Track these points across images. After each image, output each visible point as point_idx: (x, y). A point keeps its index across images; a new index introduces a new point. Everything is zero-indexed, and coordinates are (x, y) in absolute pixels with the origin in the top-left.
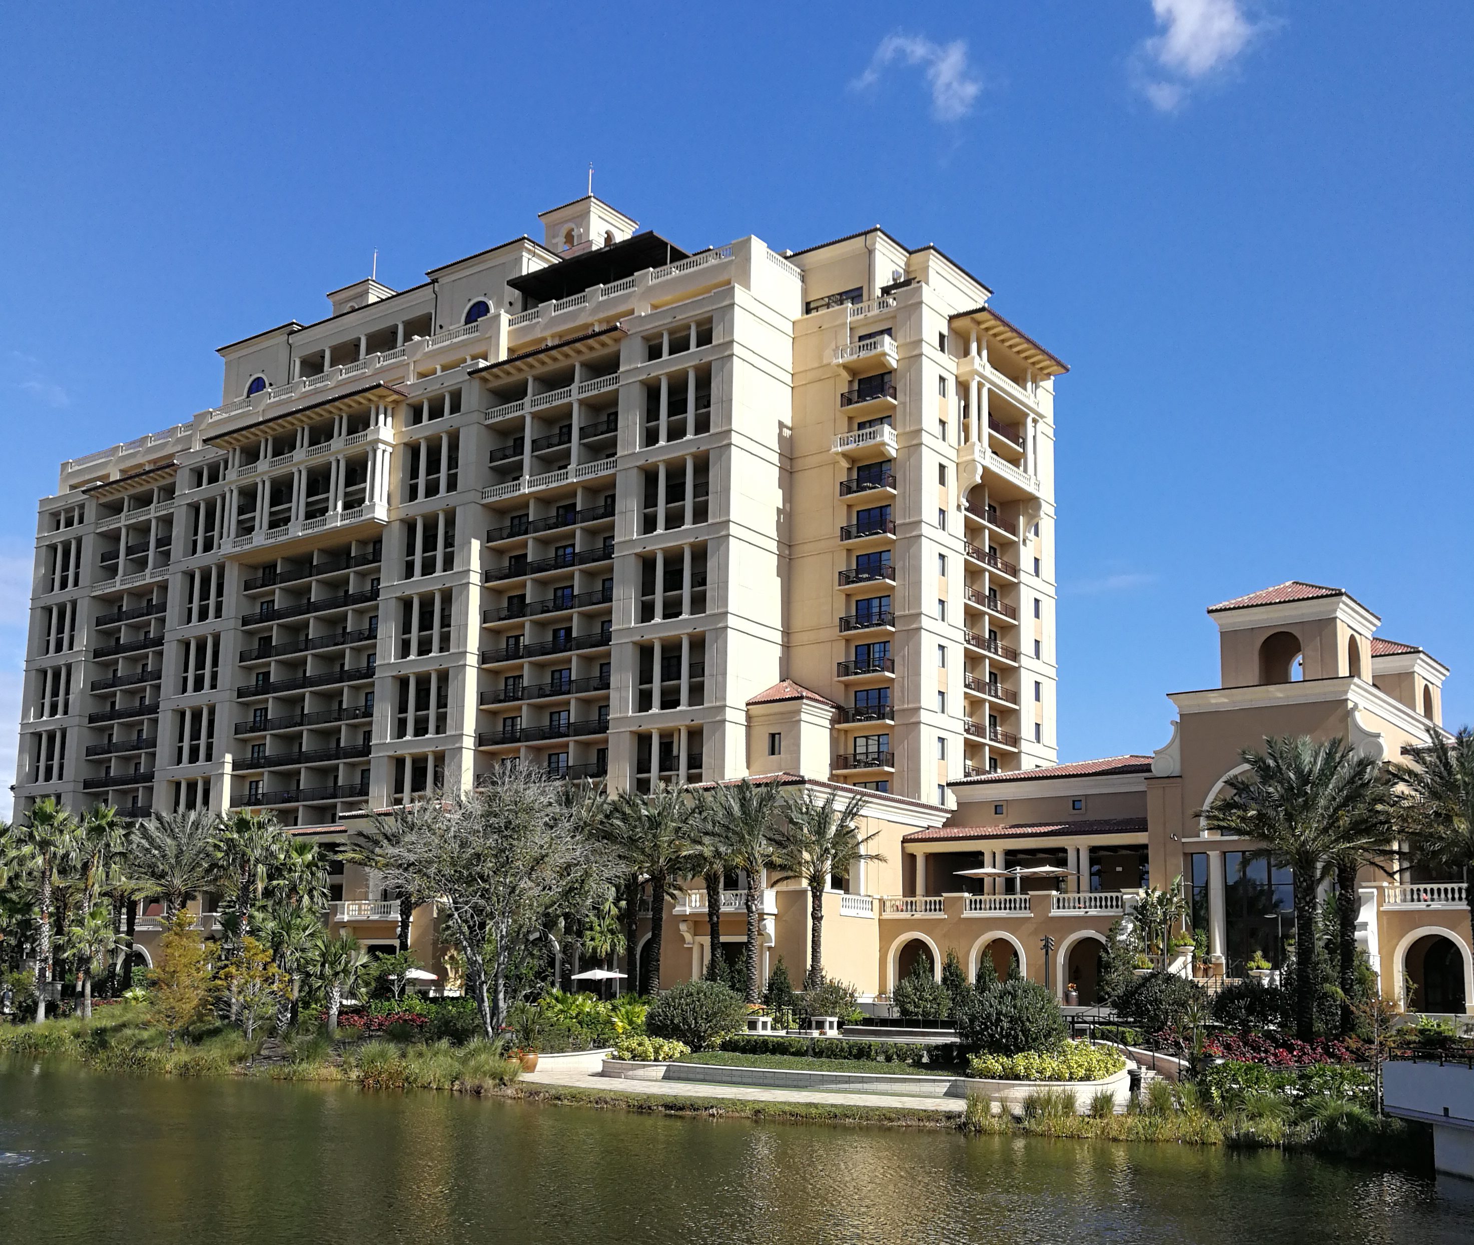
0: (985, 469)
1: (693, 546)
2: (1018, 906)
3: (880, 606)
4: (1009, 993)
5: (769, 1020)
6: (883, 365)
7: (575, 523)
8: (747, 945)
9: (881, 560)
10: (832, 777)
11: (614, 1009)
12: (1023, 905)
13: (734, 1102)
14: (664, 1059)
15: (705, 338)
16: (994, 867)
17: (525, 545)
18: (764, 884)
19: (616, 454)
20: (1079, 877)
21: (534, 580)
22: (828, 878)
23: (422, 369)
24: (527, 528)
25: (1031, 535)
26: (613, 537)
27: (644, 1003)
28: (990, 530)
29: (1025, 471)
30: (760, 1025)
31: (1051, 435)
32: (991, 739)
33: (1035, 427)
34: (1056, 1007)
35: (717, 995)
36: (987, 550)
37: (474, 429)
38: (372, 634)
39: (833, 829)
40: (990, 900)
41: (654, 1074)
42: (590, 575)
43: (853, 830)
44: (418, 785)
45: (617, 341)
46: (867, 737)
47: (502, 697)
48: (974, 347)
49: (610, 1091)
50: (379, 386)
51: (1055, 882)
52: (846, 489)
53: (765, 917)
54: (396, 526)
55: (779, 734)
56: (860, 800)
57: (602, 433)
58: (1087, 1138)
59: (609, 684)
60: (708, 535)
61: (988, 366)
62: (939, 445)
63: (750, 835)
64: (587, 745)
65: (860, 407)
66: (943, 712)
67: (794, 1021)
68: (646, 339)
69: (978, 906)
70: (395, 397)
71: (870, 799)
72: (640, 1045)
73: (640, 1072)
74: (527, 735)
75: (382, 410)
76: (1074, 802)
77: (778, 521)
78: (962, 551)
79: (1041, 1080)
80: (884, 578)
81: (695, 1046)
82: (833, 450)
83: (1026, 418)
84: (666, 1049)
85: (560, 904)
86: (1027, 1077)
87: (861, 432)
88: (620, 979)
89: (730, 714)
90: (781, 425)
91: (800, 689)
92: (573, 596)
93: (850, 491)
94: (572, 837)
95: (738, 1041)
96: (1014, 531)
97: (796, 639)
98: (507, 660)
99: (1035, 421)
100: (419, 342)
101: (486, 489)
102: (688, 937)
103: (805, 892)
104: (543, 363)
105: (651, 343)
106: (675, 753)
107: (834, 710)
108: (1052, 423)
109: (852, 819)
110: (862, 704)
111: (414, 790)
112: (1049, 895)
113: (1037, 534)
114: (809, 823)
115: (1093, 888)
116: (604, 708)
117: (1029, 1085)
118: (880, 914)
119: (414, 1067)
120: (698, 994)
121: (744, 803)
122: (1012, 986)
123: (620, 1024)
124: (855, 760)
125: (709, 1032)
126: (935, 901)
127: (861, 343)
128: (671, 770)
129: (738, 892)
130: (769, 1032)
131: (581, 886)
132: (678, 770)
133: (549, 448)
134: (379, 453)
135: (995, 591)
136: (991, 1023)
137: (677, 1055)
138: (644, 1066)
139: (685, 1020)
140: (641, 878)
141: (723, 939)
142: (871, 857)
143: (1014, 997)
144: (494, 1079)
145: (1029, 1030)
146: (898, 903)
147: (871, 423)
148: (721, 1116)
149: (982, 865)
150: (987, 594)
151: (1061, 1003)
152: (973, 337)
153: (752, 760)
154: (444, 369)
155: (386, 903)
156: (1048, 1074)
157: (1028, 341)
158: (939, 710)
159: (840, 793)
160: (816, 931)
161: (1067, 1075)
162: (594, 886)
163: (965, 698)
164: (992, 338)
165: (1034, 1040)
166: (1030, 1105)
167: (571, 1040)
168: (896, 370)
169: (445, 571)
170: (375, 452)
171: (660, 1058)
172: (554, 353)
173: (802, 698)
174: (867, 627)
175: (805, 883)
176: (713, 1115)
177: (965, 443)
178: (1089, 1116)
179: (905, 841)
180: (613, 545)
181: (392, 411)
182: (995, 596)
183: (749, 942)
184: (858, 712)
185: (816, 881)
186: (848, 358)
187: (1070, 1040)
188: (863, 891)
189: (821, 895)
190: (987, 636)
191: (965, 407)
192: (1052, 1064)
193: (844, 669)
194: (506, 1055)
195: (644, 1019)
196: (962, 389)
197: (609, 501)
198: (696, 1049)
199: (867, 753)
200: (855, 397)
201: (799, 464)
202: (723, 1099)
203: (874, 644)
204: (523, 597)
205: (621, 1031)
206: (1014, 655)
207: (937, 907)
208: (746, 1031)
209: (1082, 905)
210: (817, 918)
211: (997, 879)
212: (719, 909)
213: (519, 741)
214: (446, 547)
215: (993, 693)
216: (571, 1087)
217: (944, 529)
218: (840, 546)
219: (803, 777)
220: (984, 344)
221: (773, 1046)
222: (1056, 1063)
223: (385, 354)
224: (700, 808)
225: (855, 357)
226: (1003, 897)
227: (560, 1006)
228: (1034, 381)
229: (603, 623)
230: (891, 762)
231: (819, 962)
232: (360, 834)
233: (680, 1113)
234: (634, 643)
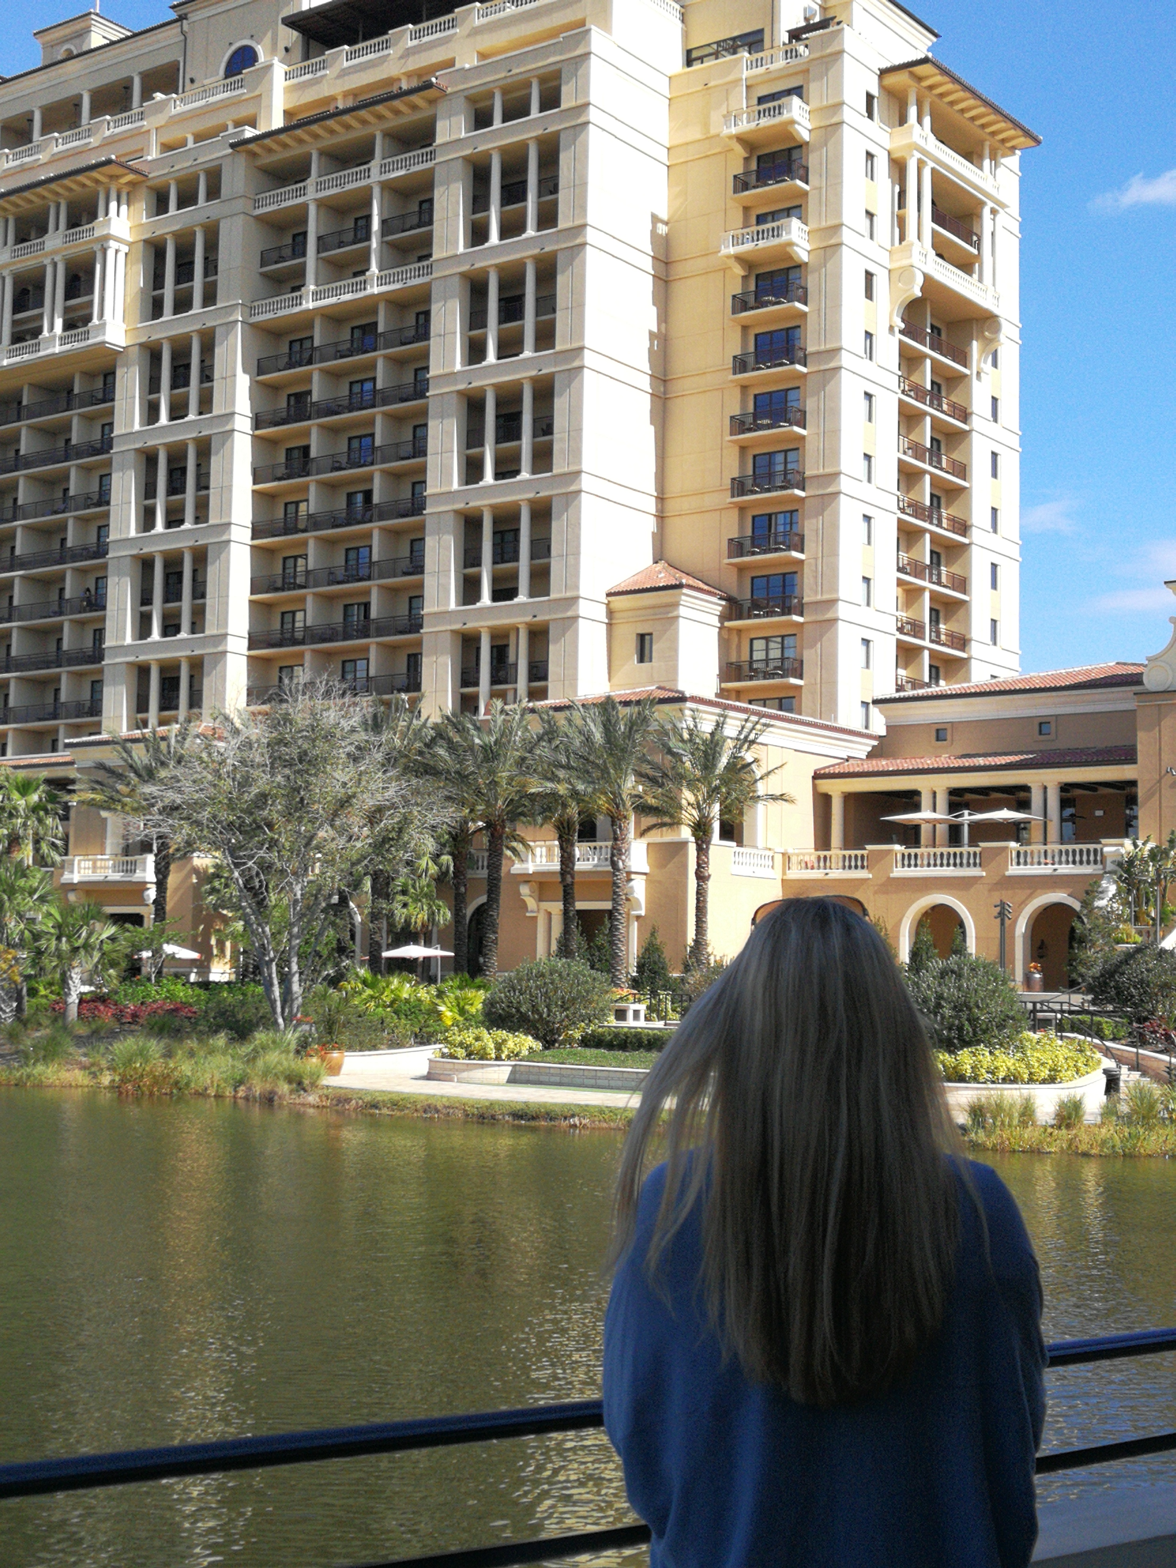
0: (927, 278)
1: (535, 380)
2: (965, 861)
3: (786, 463)
4: (953, 972)
5: (642, 1007)
6: (790, 136)
7: (375, 350)
8: (610, 913)
9: (786, 401)
10: (723, 693)
11: (440, 994)
12: (972, 861)
13: (601, 1110)
14: (509, 1057)
15: (550, 100)
16: (934, 810)
17: (309, 379)
18: (631, 835)
19: (430, 255)
20: (1045, 823)
21: (321, 427)
22: (716, 826)
23: (167, 138)
24: (311, 356)
25: (987, 366)
26: (426, 369)
27: (479, 988)
28: (933, 360)
29: (980, 280)
30: (630, 1014)
31: (1016, 230)
32: (932, 641)
33: (994, 220)
34: (1012, 990)
35: (576, 976)
36: (929, 387)
37: (240, 220)
38: (103, 499)
39: (724, 761)
40: (929, 855)
41: (495, 1076)
42: (397, 419)
43: (750, 764)
44: (168, 702)
45: (432, 102)
46: (767, 639)
47: (279, 584)
48: (913, 111)
49: (442, 1097)
50: (109, 162)
51: (1015, 830)
52: (741, 304)
53: (633, 876)
54: (135, 352)
55: (650, 634)
56: (757, 723)
57: (411, 228)
58: (1050, 1153)
59: (422, 567)
60: (555, 366)
61: (932, 137)
62: (864, 245)
63: (615, 769)
64: (393, 648)
65: (760, 194)
66: (868, 604)
67: (674, 1010)
68: (471, 100)
69: (913, 862)
70: (131, 177)
71: (773, 722)
72: (477, 1039)
73: (478, 1074)
74: (312, 636)
75: (113, 195)
76: (1041, 724)
77: (650, 350)
78: (896, 389)
79: (993, 1082)
80: (791, 424)
81: (547, 1042)
82: (724, 251)
83: (982, 208)
84: (510, 1044)
85: (372, 859)
86: (975, 1079)
87: (760, 228)
88: (442, 958)
89: (584, 608)
90: (655, 219)
91: (679, 574)
92: (373, 448)
93: (745, 307)
94: (385, 772)
95: (603, 1034)
96: (964, 360)
97: (673, 507)
98: (285, 534)
99: (994, 212)
100: (162, 101)
101: (256, 304)
102: (531, 903)
103: (684, 844)
104: (332, 132)
105: (479, 106)
106: (511, 659)
107: (723, 603)
108: (1016, 214)
109: (749, 748)
110: (760, 595)
111: (163, 708)
112: (1007, 848)
113: (995, 364)
114: (692, 754)
115: (1066, 838)
116: (416, 598)
117: (978, 1089)
118: (784, 873)
119: (186, 1068)
120: (551, 974)
121: (608, 727)
122: (956, 963)
123: (449, 1014)
124: (751, 669)
125: (566, 1023)
126: (856, 856)
127: (761, 107)
128: (506, 682)
129: (598, 844)
130: (642, 1023)
131: (398, 836)
132: (516, 682)
133: (340, 247)
134: (110, 254)
135: (938, 442)
136: (928, 1009)
137: (525, 1052)
138: (483, 1066)
139: (535, 1009)
140: (472, 826)
141: (580, 905)
142: (774, 798)
143: (959, 976)
144: (290, 1082)
145: (978, 1018)
146: (807, 858)
147: (774, 215)
148: (585, 1126)
149: (917, 808)
150: (928, 445)
151: (1021, 988)
152: (912, 99)
153: (613, 668)
154: (198, 138)
155: (129, 858)
156: (1001, 1075)
157: (986, 103)
158: (863, 602)
159: (732, 713)
160: (701, 894)
161: (1026, 1076)
162: (416, 836)
163: (898, 585)
164: (937, 100)
165: (985, 1032)
166: (977, 1112)
167: (385, 1034)
168: (808, 143)
169: (201, 413)
170: (104, 251)
171: (503, 1056)
172: (346, 118)
173: (680, 586)
174: (768, 490)
175: (686, 833)
176: (575, 1126)
177: (900, 243)
178: (1052, 1126)
179: (817, 776)
180: (428, 380)
181: (128, 196)
182: (939, 449)
183: (615, 909)
184: (756, 605)
185: (701, 829)
186: (745, 126)
187: (1031, 1034)
188: (761, 843)
189: (708, 848)
190: (928, 503)
191: (900, 193)
192: (1006, 1062)
193: (737, 547)
194: (303, 1053)
195: (480, 1006)
196: (897, 171)
197: (422, 317)
198: (549, 1043)
199: (767, 660)
200: (753, 179)
201: (679, 270)
202: (587, 1106)
203: (776, 514)
204: (306, 449)
205: (450, 1023)
206: (963, 528)
207: (859, 863)
208: (612, 1021)
209: (1049, 860)
210: (702, 877)
211: (938, 826)
212: (574, 864)
213: (302, 642)
214: (202, 382)
215: (935, 579)
216: (390, 1093)
217: (871, 359)
218: (732, 381)
219: (682, 693)
220: (927, 109)
221: (649, 1041)
222: (1012, 1061)
223: (116, 117)
224: (550, 733)
225: (753, 125)
226: (945, 850)
227: (369, 992)
228: (993, 157)
229: (414, 484)
230: (799, 672)
231: (704, 935)
232: (101, 766)
233: (533, 1123)
234: (456, 512)
